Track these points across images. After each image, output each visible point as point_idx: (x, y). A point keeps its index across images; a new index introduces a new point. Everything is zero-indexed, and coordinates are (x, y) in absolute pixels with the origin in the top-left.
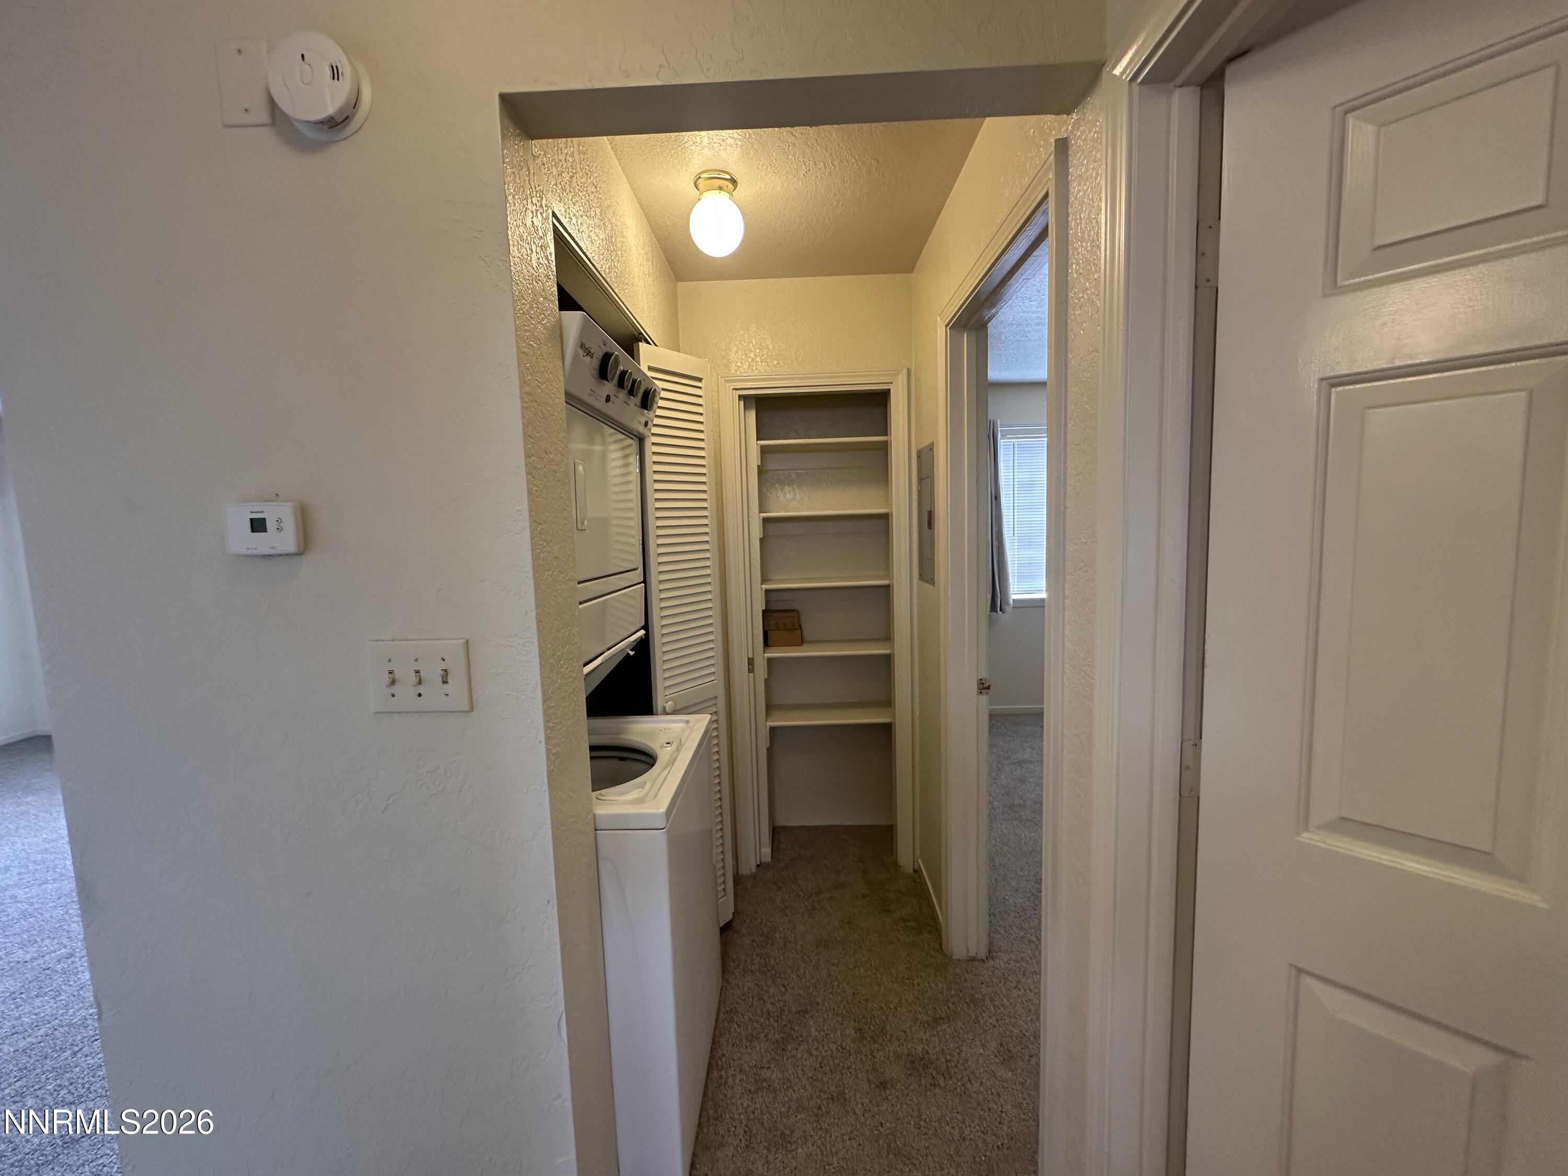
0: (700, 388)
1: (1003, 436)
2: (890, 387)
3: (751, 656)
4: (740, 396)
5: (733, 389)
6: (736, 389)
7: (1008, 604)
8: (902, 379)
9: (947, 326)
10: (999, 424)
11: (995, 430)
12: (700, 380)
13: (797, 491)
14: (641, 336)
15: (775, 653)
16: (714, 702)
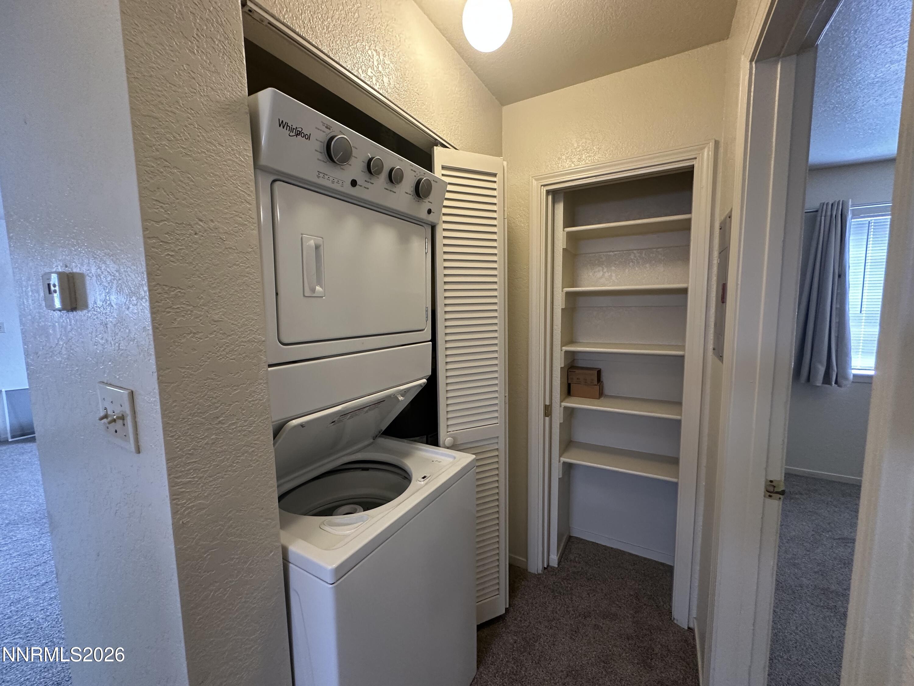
0: (495, 182)
1: (854, 216)
2: (694, 163)
3: (547, 403)
4: (548, 192)
5: (542, 186)
6: (544, 186)
7: (846, 378)
8: (707, 154)
9: (751, 61)
10: (850, 203)
11: (844, 211)
12: (495, 175)
13: (605, 270)
14: (437, 141)
15: (573, 403)
16: (496, 441)
